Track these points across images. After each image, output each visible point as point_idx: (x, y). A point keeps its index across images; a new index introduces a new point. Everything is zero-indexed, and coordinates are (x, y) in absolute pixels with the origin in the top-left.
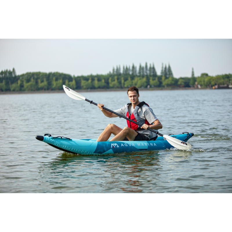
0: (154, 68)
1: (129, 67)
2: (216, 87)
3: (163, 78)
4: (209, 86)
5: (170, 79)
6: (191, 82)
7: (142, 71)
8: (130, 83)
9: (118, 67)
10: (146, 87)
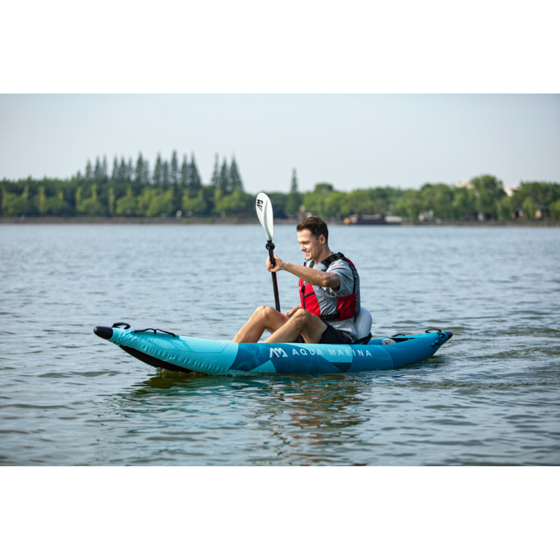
0: (193, 166)
1: (130, 162)
2: (354, 219)
3: (218, 193)
4: (335, 216)
5: (236, 195)
6: (290, 206)
7: (162, 172)
8: (132, 204)
9: (101, 161)
10: (173, 214)
